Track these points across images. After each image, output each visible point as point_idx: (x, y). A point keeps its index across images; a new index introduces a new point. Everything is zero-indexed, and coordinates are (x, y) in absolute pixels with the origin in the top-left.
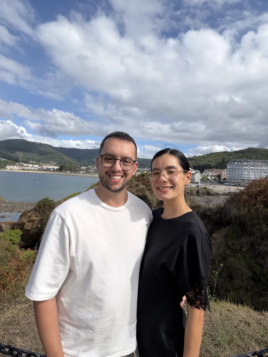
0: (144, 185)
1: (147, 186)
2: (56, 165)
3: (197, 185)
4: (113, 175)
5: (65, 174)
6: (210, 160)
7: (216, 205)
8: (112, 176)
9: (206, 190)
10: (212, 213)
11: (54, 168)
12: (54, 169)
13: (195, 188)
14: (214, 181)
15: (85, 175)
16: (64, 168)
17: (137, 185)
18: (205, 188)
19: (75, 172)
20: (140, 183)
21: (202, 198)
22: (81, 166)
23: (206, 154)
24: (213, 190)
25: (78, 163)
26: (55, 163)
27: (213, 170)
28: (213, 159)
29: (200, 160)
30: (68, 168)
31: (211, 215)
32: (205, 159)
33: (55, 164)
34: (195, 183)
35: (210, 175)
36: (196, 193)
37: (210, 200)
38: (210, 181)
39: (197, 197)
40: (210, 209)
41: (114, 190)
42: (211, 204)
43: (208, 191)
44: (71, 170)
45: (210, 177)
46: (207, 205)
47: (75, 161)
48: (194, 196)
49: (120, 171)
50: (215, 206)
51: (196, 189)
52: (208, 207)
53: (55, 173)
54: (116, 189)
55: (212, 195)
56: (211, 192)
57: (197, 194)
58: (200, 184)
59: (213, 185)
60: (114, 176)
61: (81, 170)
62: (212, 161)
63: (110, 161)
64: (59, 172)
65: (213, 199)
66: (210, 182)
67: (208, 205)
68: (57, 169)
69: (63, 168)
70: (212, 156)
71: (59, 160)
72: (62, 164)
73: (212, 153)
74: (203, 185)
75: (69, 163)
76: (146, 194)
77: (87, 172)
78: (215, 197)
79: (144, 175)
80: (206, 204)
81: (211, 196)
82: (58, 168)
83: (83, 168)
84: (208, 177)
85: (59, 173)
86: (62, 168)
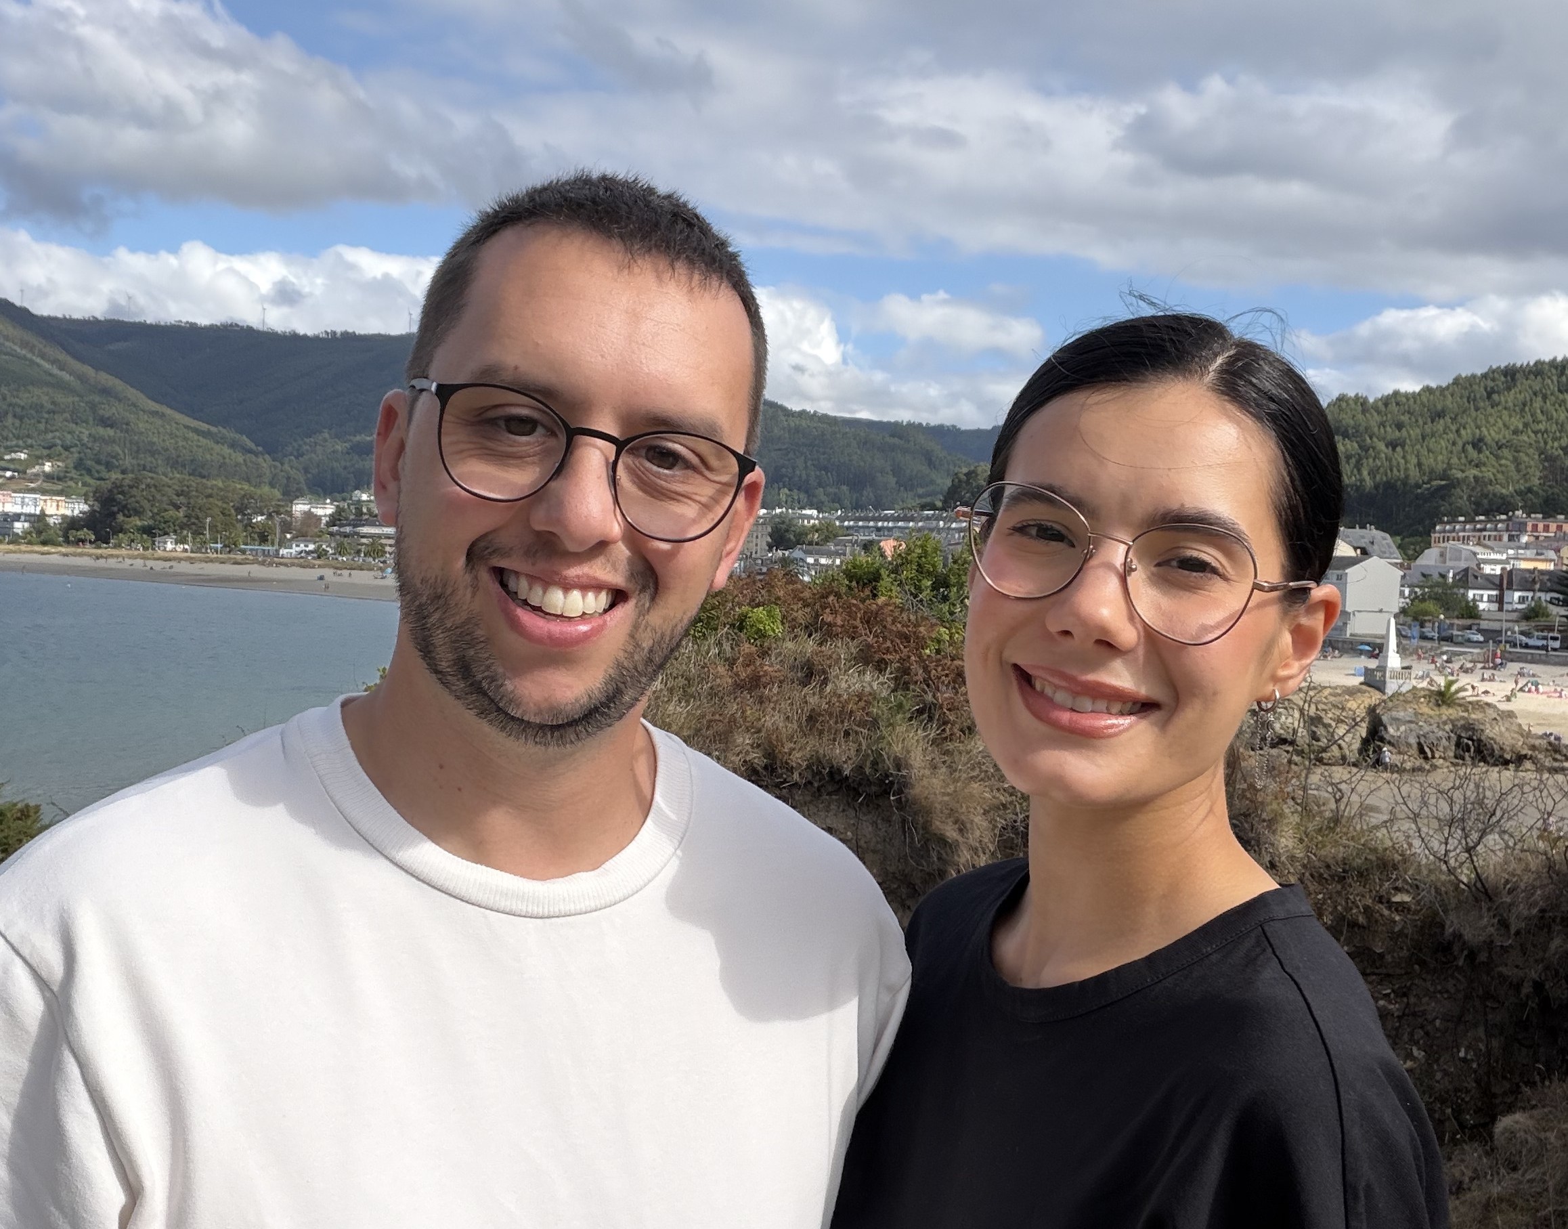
0: (881, 666)
1: (902, 682)
2: (56, 485)
3: (1368, 672)
4: (533, 579)
5: (139, 563)
6: (1491, 434)
7: (1535, 852)
8: (522, 586)
9: (1447, 712)
10: (1504, 924)
11: (43, 516)
12: (39, 521)
13: (1351, 692)
14: (1524, 626)
15: (328, 573)
16: (138, 513)
17: (810, 672)
18: (1442, 698)
19: (230, 546)
20: (842, 649)
21: (1412, 789)
22: (291, 495)
23: (1456, 381)
24: (1510, 715)
25: (265, 462)
26: (48, 467)
27: (1522, 528)
28: (1516, 422)
29: (1392, 433)
30: (172, 513)
31: (1490, 944)
32: (1440, 425)
33: (49, 477)
34: (1351, 647)
35: (1487, 569)
36: (1357, 745)
37: (1490, 803)
38: (1484, 625)
39: (1370, 775)
40: (1482, 892)
41: (539, 712)
42: (1492, 839)
43: (1469, 727)
44: (198, 533)
45: (1486, 594)
46: (1457, 856)
47: (233, 445)
48: (1339, 773)
49: (601, 546)
50: (1534, 863)
51: (1358, 706)
52: (1465, 875)
53: (55, 556)
54: (554, 710)
55: (1506, 763)
56: (1495, 733)
57: (1363, 750)
58: (1394, 661)
59: (1514, 667)
60: (548, 582)
61: (286, 527)
62: (1508, 445)
63: (525, 442)
64: (89, 549)
65: (1513, 800)
66: (1492, 636)
67: (1469, 850)
68: (71, 524)
69: (124, 508)
70: (1510, 398)
71: (84, 432)
72: (115, 476)
73: (1511, 374)
74: (1420, 667)
75: (175, 463)
76: (897, 749)
77: (340, 550)
78: (1528, 774)
79: (876, 577)
80: (1453, 843)
81: (1494, 773)
82: (77, 508)
83: (309, 515)
84: (1471, 594)
85: (85, 562)
86: (113, 515)
